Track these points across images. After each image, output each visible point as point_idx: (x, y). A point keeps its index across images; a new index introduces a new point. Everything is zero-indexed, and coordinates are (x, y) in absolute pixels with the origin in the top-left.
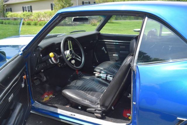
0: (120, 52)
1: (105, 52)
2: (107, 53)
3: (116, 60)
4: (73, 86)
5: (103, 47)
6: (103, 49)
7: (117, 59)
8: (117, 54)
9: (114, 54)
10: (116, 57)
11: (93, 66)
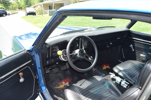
0: (149, 53)
1: (132, 50)
2: (135, 51)
3: (142, 60)
4: (77, 87)
5: (130, 45)
6: (131, 47)
7: (144, 59)
8: (145, 54)
9: (142, 53)
10: (143, 57)
11: (119, 61)
